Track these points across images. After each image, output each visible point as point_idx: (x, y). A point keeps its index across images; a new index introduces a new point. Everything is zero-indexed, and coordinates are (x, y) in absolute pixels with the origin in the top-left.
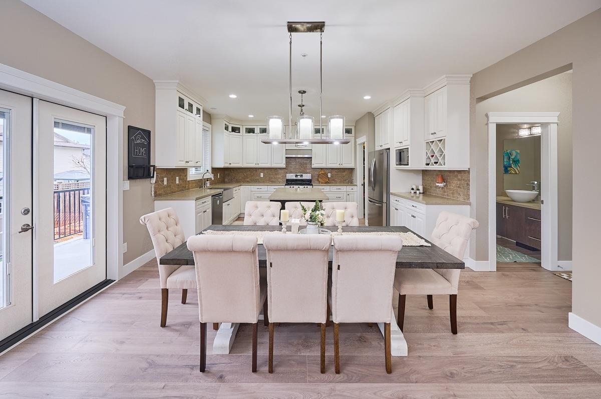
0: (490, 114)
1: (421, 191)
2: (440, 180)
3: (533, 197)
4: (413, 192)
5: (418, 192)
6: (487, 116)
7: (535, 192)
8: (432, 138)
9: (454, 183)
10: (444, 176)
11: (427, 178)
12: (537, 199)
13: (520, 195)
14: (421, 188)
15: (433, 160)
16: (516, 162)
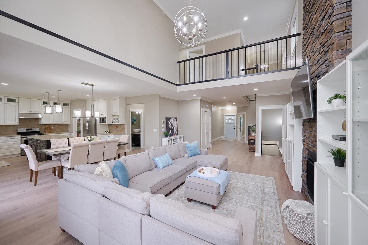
0: (130, 109)
1: (109, 132)
2: (116, 128)
3: (139, 131)
4: (106, 132)
5: (108, 132)
6: (129, 109)
7: (139, 130)
8: (114, 114)
9: (120, 128)
10: (117, 126)
11: (110, 127)
12: (140, 132)
13: (136, 131)
14: (108, 131)
15: (114, 121)
16: (135, 121)
